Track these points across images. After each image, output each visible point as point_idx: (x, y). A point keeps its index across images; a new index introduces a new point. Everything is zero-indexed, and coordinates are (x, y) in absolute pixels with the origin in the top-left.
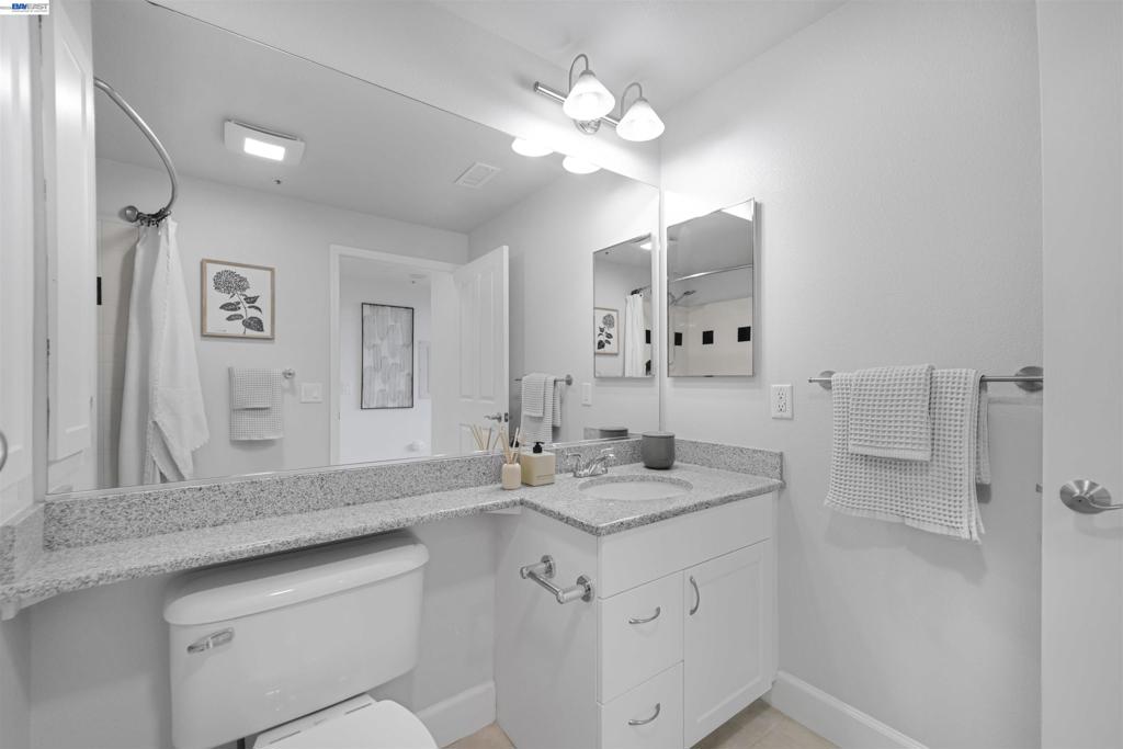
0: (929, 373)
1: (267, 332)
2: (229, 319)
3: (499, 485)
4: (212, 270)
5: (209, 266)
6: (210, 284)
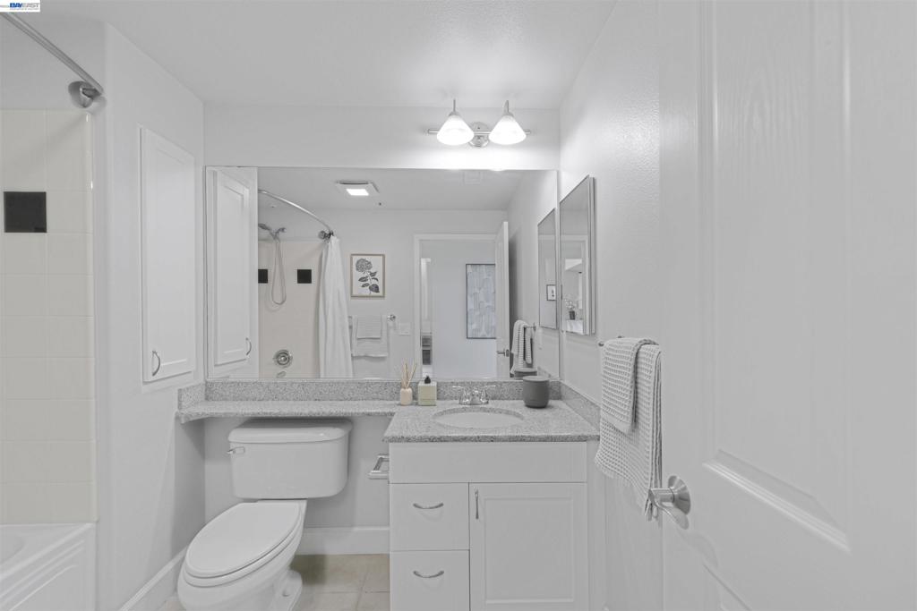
0: (636, 348)
1: (381, 293)
2: (363, 286)
3: (397, 402)
4: (356, 259)
5: (354, 257)
6: (354, 267)
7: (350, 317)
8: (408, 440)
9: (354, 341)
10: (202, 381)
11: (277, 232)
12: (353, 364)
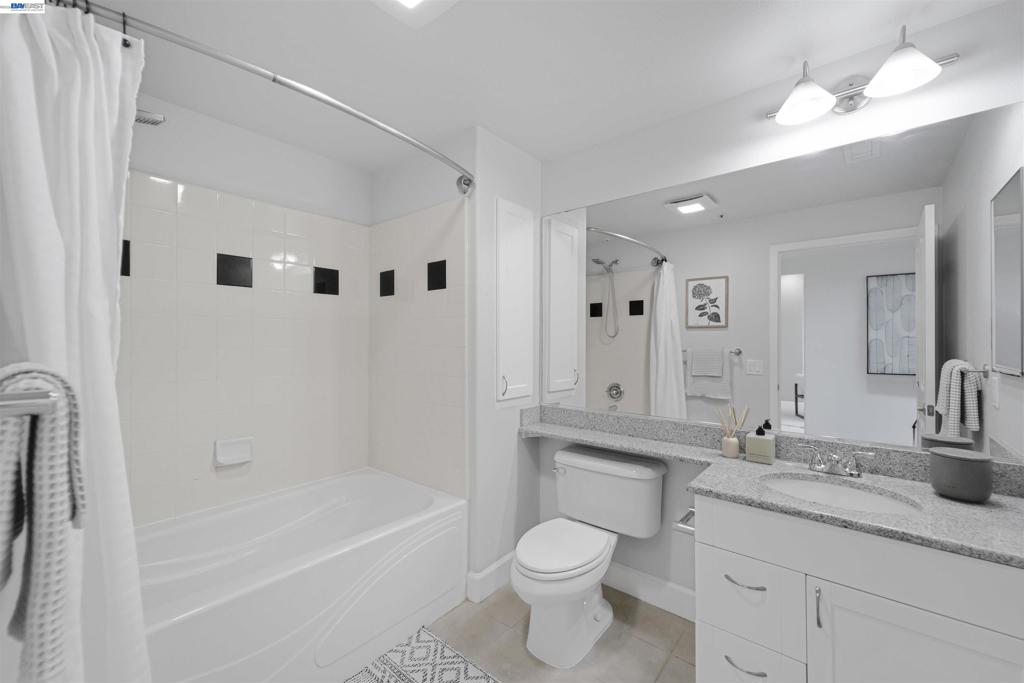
1: (723, 323)
2: (701, 315)
3: (720, 452)
4: (692, 285)
5: (690, 283)
6: (690, 294)
7: (684, 351)
8: (718, 496)
9: (689, 378)
10: (537, 404)
11: (611, 265)
12: (687, 406)
